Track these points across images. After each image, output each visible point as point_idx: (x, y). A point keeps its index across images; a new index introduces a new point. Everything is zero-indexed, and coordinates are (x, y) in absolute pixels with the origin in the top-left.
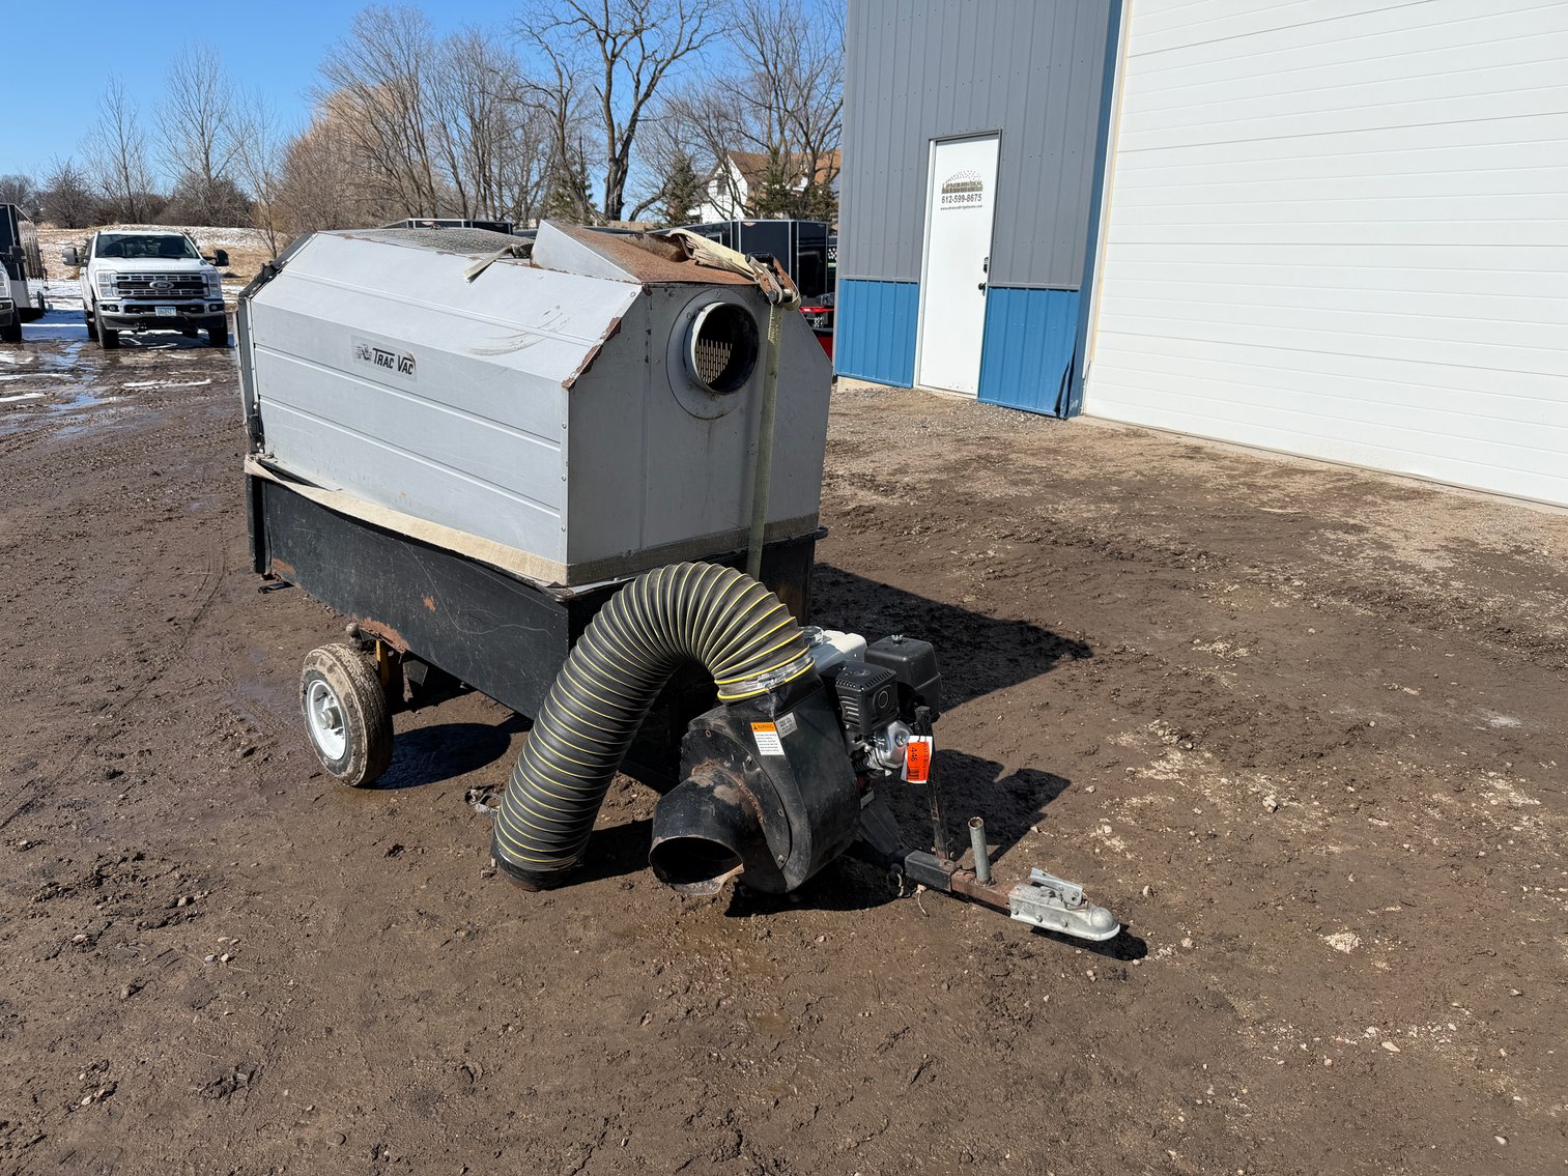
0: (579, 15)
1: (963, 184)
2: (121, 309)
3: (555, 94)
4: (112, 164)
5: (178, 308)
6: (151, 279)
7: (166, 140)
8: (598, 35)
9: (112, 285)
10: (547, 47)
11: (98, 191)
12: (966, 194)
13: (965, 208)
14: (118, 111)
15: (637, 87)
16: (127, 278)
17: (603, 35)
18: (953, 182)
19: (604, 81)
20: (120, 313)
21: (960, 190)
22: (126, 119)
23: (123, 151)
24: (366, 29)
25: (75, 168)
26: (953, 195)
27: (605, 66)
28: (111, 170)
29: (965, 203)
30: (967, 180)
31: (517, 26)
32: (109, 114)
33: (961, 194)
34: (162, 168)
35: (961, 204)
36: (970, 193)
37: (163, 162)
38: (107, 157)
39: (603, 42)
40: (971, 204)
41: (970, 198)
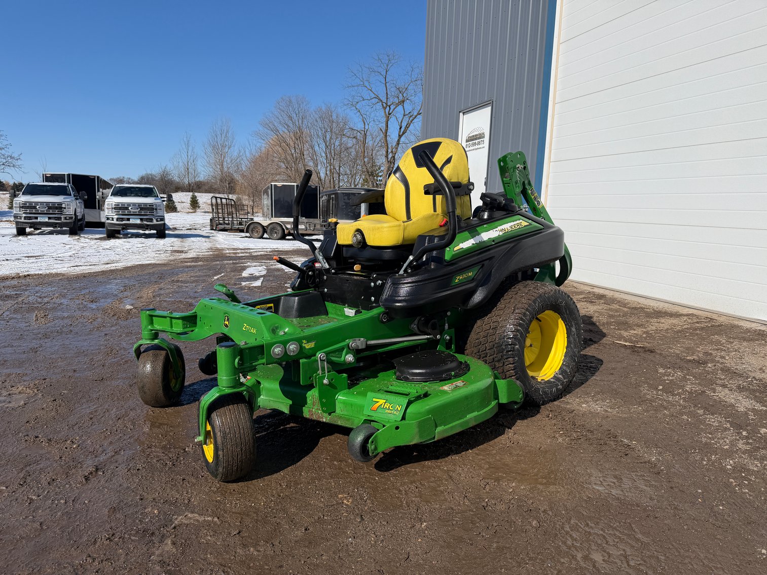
0: (374, 96)
1: (476, 135)
2: (115, 220)
3: (361, 132)
4: (183, 167)
5: (141, 220)
6: (130, 205)
7: (206, 157)
8: (382, 105)
9: (112, 208)
10: (359, 111)
11: (176, 179)
12: (477, 141)
13: (476, 149)
14: (188, 145)
15: (400, 128)
16: (119, 205)
17: (385, 105)
18: (471, 135)
19: (384, 125)
20: (115, 222)
21: (474, 139)
22: (190, 148)
23: (188, 162)
24: (281, 106)
25: (168, 169)
26: (471, 143)
27: (385, 119)
28: (182, 170)
29: (477, 147)
30: (477, 133)
31: (346, 102)
32: (184, 146)
33: (474, 141)
34: (203, 169)
35: (475, 147)
36: (479, 140)
37: (204, 167)
38: (181, 164)
39: (385, 108)
40: (479, 146)
41: (479, 144)
